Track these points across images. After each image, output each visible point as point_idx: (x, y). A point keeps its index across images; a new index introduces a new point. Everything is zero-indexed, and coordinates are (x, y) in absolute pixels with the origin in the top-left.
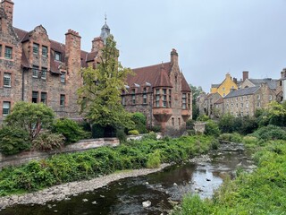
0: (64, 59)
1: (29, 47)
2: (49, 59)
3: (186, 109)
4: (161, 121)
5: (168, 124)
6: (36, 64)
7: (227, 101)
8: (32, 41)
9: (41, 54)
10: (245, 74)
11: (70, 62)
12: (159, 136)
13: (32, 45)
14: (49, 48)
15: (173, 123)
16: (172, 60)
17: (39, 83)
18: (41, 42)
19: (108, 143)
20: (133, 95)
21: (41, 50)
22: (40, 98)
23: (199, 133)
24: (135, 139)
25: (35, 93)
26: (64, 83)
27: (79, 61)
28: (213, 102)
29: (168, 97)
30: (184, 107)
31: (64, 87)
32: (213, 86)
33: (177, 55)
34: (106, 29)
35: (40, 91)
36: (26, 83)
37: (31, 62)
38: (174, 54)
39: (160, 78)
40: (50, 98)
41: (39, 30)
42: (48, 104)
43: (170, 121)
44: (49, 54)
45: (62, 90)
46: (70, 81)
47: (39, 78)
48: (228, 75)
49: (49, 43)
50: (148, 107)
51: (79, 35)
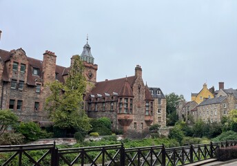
0: (41, 74)
1: (10, 65)
2: (26, 74)
3: (149, 115)
4: (123, 125)
5: (131, 127)
6: (15, 78)
7: (200, 109)
8: (12, 60)
9: (19, 70)
10: (221, 85)
11: (45, 76)
12: (120, 138)
13: (12, 63)
14: (27, 66)
15: (135, 127)
16: (136, 74)
17: (16, 93)
18: (21, 61)
19: (67, 142)
20: (104, 103)
21: (19, 67)
22: (16, 105)
23: (163, 137)
24: (94, 140)
25: (12, 101)
26: (39, 93)
27: (54, 75)
28: (190, 109)
29: (129, 105)
30: (147, 114)
31: (38, 96)
32: (193, 95)
33: (140, 69)
34: (88, 48)
35: (17, 99)
36: (5, 93)
37: (10, 76)
38: (138, 69)
39: (123, 90)
40: (25, 105)
41: (19, 52)
42: (24, 109)
43: (132, 125)
44: (26, 70)
45: (37, 98)
46: (44, 91)
47: (17, 89)
48: (205, 85)
49: (27, 62)
50: (114, 113)
51: (55, 54)
